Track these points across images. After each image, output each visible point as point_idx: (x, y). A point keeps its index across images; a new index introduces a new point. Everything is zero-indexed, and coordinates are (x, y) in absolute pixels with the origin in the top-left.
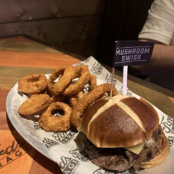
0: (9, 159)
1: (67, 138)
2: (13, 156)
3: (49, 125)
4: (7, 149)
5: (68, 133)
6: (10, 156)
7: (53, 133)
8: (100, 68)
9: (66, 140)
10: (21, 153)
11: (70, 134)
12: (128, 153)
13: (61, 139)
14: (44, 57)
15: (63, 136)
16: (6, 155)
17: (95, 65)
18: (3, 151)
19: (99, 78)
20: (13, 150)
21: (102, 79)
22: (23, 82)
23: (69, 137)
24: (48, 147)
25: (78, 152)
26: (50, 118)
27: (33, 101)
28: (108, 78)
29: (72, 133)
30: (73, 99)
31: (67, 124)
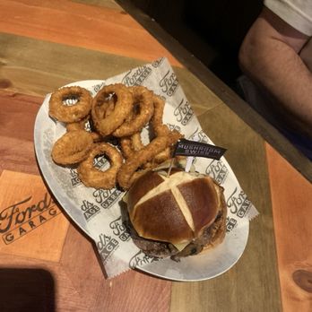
0: (42, 218)
1: (110, 198)
2: (46, 214)
3: (90, 181)
4: (39, 205)
5: (113, 191)
6: (43, 215)
7: (94, 190)
8: (174, 85)
9: (109, 201)
10: (55, 212)
11: (115, 193)
12: (171, 246)
13: (104, 200)
14: (89, 19)
15: (106, 195)
16: (38, 212)
17: (168, 77)
18: (34, 206)
19: (169, 103)
20: (46, 207)
21: (173, 105)
22: (56, 104)
23: (113, 197)
24: (87, 218)
25: (120, 222)
26: (91, 173)
27: (70, 139)
28: (183, 106)
29: (118, 192)
30: (125, 141)
31: (113, 182)
